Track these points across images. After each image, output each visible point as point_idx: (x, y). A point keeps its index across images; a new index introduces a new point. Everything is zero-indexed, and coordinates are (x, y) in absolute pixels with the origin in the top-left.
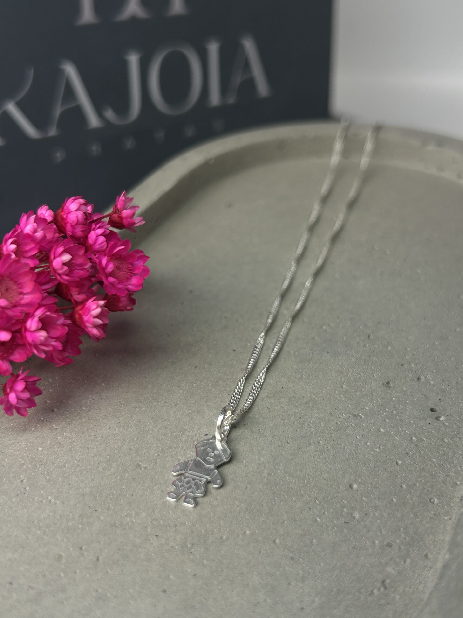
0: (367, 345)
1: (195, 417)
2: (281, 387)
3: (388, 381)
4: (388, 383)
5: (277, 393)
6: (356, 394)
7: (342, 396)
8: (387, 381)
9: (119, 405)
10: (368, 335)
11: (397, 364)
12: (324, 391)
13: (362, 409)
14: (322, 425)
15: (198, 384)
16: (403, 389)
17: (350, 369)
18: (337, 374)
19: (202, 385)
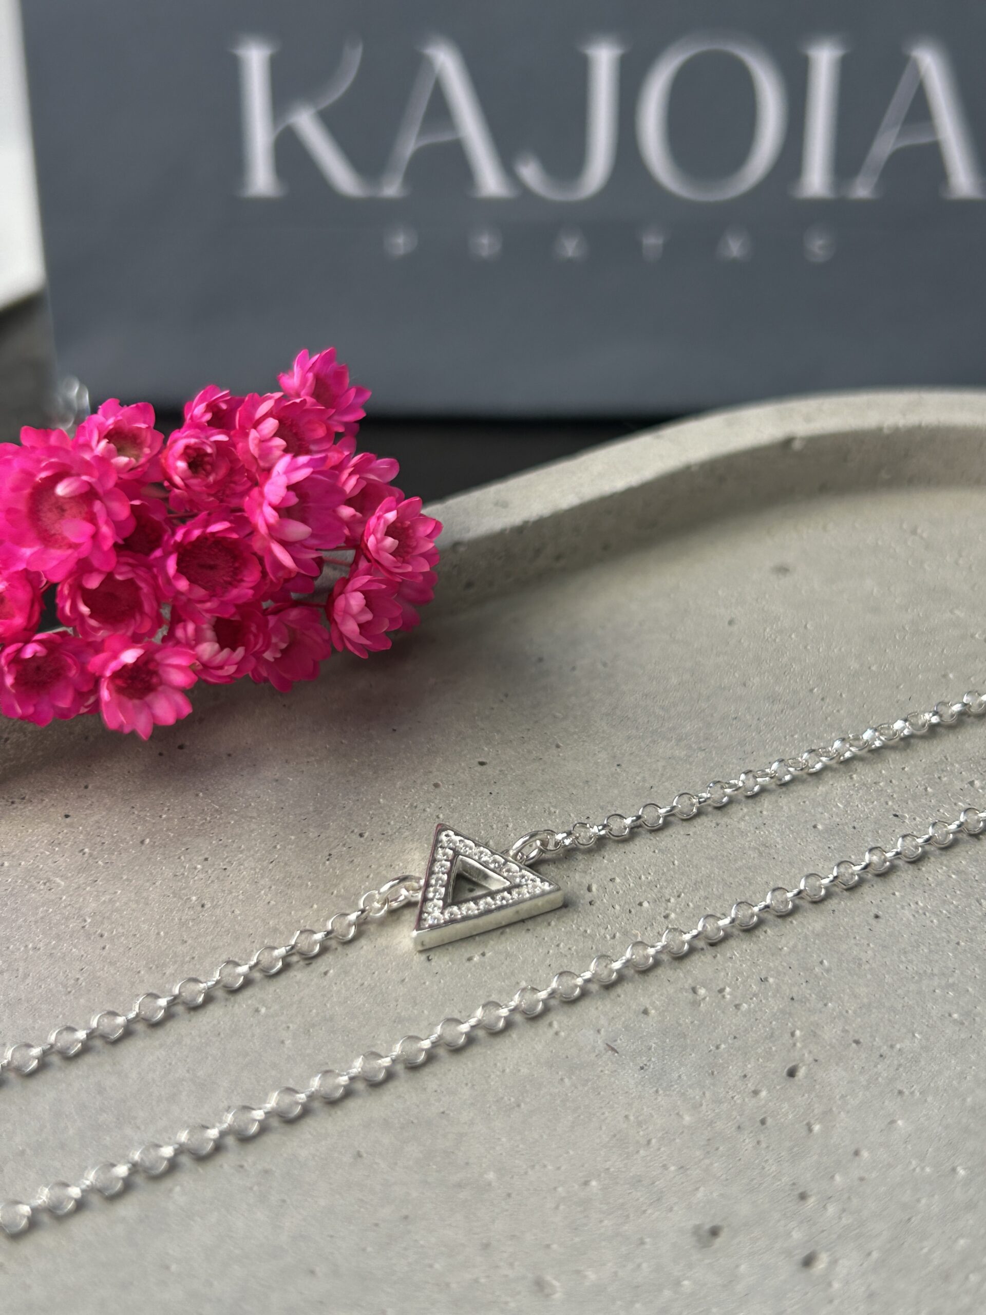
0: (764, 1094)
1: (184, 1093)
2: (442, 1110)
3: (720, 1224)
4: (714, 1232)
5: (415, 1121)
6: (601, 1221)
7: (562, 1207)
8: (717, 1222)
9: (65, 986)
10: (794, 1064)
11: (794, 1184)
12: (530, 1172)
13: (578, 1272)
14: (437, 1266)
15: (271, 1010)
16: (737, 1266)
17: (654, 1141)
18: (607, 1139)
19: (276, 1019)
